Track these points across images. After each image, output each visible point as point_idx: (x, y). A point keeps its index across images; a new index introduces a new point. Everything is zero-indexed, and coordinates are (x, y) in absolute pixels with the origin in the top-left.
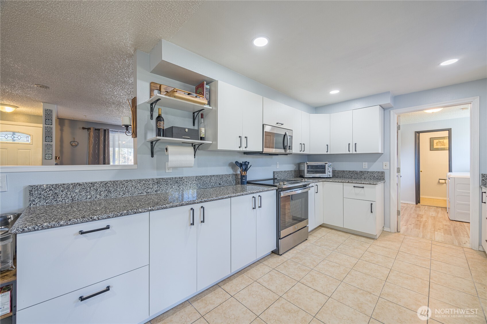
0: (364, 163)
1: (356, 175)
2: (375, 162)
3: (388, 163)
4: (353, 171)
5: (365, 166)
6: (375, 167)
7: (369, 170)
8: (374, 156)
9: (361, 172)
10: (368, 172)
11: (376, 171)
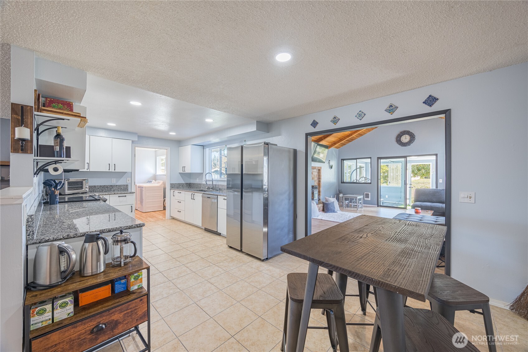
0: (113, 179)
1: (106, 189)
2: (121, 178)
3: (130, 179)
4: (104, 186)
5: (113, 182)
6: (121, 182)
7: (117, 184)
8: (122, 174)
9: (111, 186)
10: (117, 185)
11: (122, 184)
